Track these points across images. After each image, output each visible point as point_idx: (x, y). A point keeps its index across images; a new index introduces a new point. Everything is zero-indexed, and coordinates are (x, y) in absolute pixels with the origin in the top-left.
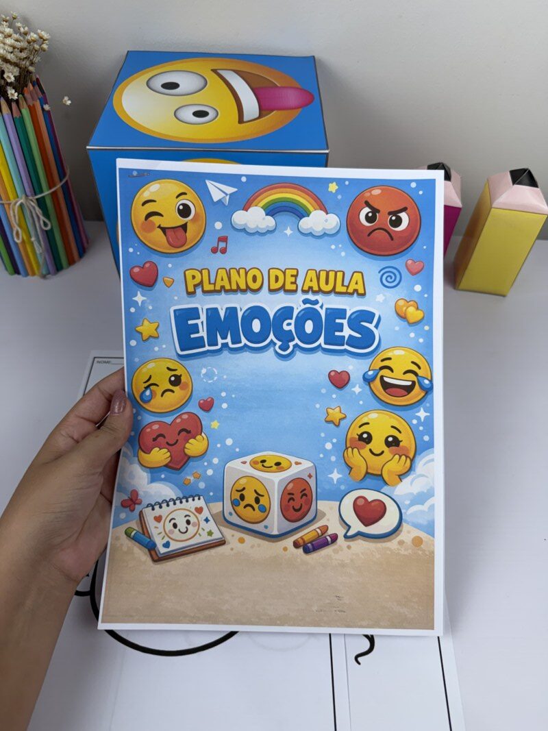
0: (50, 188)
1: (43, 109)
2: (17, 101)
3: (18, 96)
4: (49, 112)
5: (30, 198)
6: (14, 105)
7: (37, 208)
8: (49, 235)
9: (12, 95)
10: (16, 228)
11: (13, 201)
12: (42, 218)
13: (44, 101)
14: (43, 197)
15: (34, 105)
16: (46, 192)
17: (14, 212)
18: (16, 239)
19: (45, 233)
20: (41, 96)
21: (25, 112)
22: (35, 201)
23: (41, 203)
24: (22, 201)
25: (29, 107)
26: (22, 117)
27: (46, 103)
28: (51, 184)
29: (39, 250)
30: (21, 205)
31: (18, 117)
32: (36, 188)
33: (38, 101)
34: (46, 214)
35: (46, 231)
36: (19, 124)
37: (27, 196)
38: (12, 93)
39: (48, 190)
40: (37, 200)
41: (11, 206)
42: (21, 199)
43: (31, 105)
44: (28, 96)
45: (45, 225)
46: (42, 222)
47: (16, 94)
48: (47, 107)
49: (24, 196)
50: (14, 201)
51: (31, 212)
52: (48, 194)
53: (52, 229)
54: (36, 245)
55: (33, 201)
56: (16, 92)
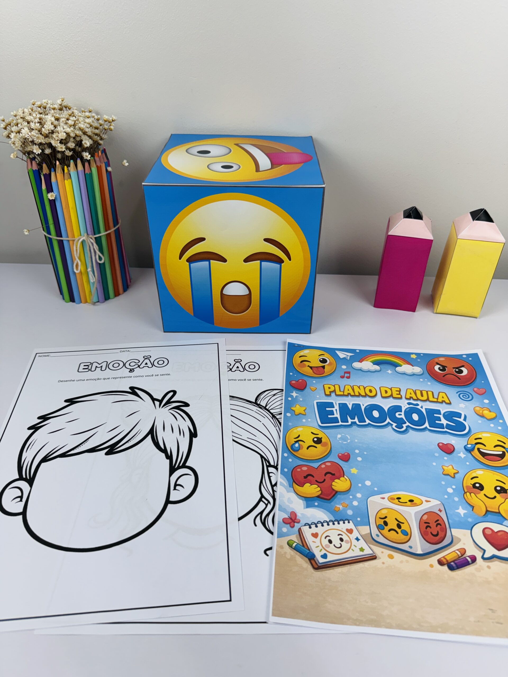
0: (106, 231)
1: (107, 170)
2: (89, 161)
3: (90, 158)
4: (110, 172)
5: (91, 236)
6: (87, 164)
7: (95, 244)
8: (101, 267)
9: (87, 156)
10: (77, 260)
11: (76, 238)
12: (98, 252)
13: (108, 164)
14: (100, 237)
15: (100, 165)
16: (103, 233)
17: (76, 247)
18: (75, 270)
19: (98, 265)
20: (106, 160)
21: (94, 170)
22: (94, 239)
23: (98, 241)
24: (84, 238)
25: (97, 167)
26: (91, 174)
27: (109, 166)
28: (107, 228)
29: (92, 279)
30: (83, 242)
31: (88, 173)
32: (96, 230)
33: (104, 164)
34: (101, 250)
35: (99, 264)
36: (88, 178)
37: (88, 234)
38: (86, 155)
39: (104, 232)
40: (95, 238)
41: (75, 242)
42: (84, 236)
43: (99, 166)
44: (97, 159)
45: (100, 258)
46: (97, 257)
47: (90, 156)
48: (109, 169)
49: (86, 234)
50: (78, 238)
51: (90, 247)
52: (103, 235)
53: (104, 263)
54: (91, 274)
55: (92, 238)
56: (89, 154)
